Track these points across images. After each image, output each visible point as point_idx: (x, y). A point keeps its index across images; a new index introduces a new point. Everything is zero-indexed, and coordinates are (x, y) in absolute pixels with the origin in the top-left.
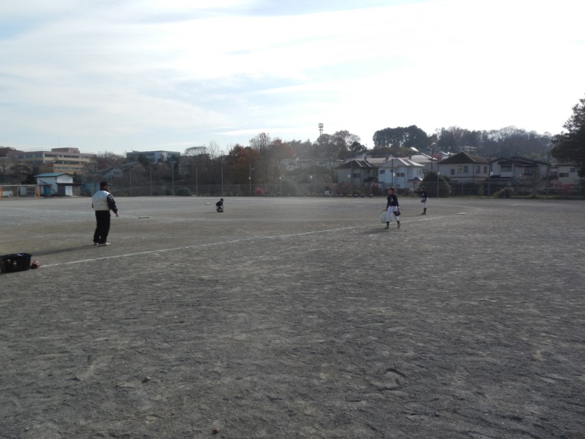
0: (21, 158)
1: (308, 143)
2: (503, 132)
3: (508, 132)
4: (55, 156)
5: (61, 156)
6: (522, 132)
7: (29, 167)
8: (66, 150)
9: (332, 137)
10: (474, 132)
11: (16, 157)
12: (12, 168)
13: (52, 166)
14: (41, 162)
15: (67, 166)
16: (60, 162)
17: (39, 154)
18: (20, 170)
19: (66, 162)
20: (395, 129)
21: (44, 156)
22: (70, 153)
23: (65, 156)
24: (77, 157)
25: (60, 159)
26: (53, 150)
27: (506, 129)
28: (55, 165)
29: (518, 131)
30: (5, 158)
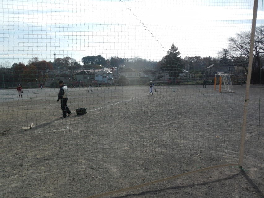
1: (50, 62)
2: (134, 59)
3: (137, 59)
6: (141, 59)
9: (62, 59)
10: (124, 59)
20: (92, 57)
27: (135, 58)
29: (140, 59)
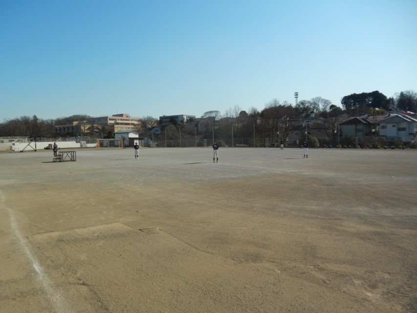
0: (94, 121)
4: (115, 120)
8: (121, 115)
9: (309, 102)
11: (91, 120)
12: (89, 129)
13: (114, 126)
14: (106, 124)
15: (122, 126)
16: (118, 124)
18: (94, 129)
21: (108, 119)
22: (124, 117)
23: (121, 120)
24: (129, 120)
25: (118, 121)
26: (113, 116)
30: (85, 121)
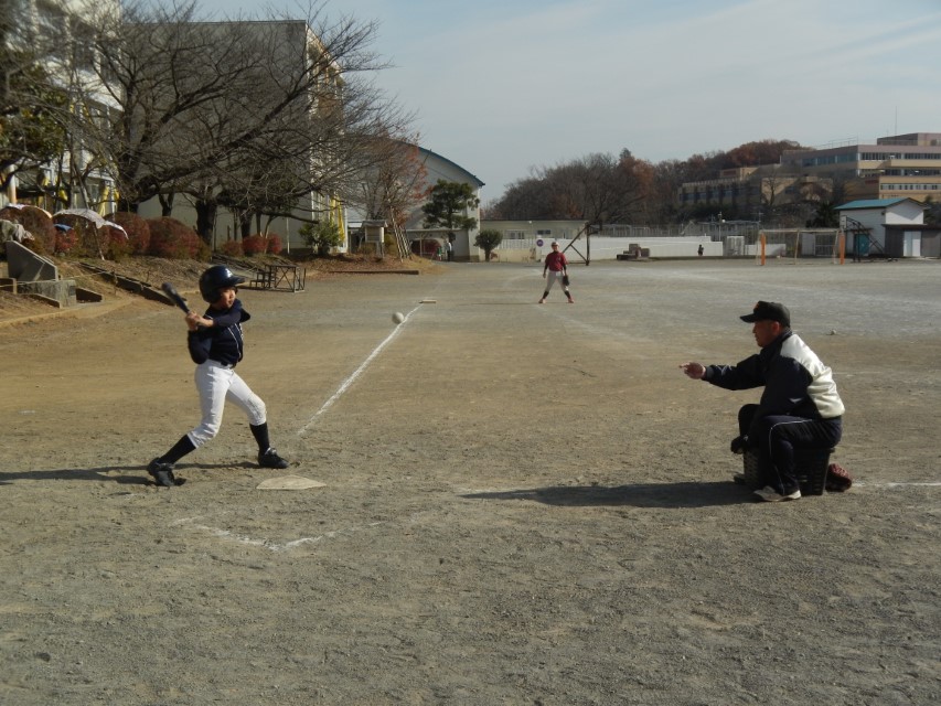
0: (808, 165)
4: (884, 156)
5: (898, 156)
7: (824, 186)
8: (911, 139)
11: (800, 162)
12: (788, 191)
13: (877, 182)
14: (851, 173)
15: (911, 180)
16: (895, 172)
17: (849, 153)
18: (806, 194)
19: (909, 171)
21: (859, 156)
22: (921, 147)
23: (908, 156)
25: (895, 163)
26: (881, 141)
28: (883, 180)
30: (777, 166)
